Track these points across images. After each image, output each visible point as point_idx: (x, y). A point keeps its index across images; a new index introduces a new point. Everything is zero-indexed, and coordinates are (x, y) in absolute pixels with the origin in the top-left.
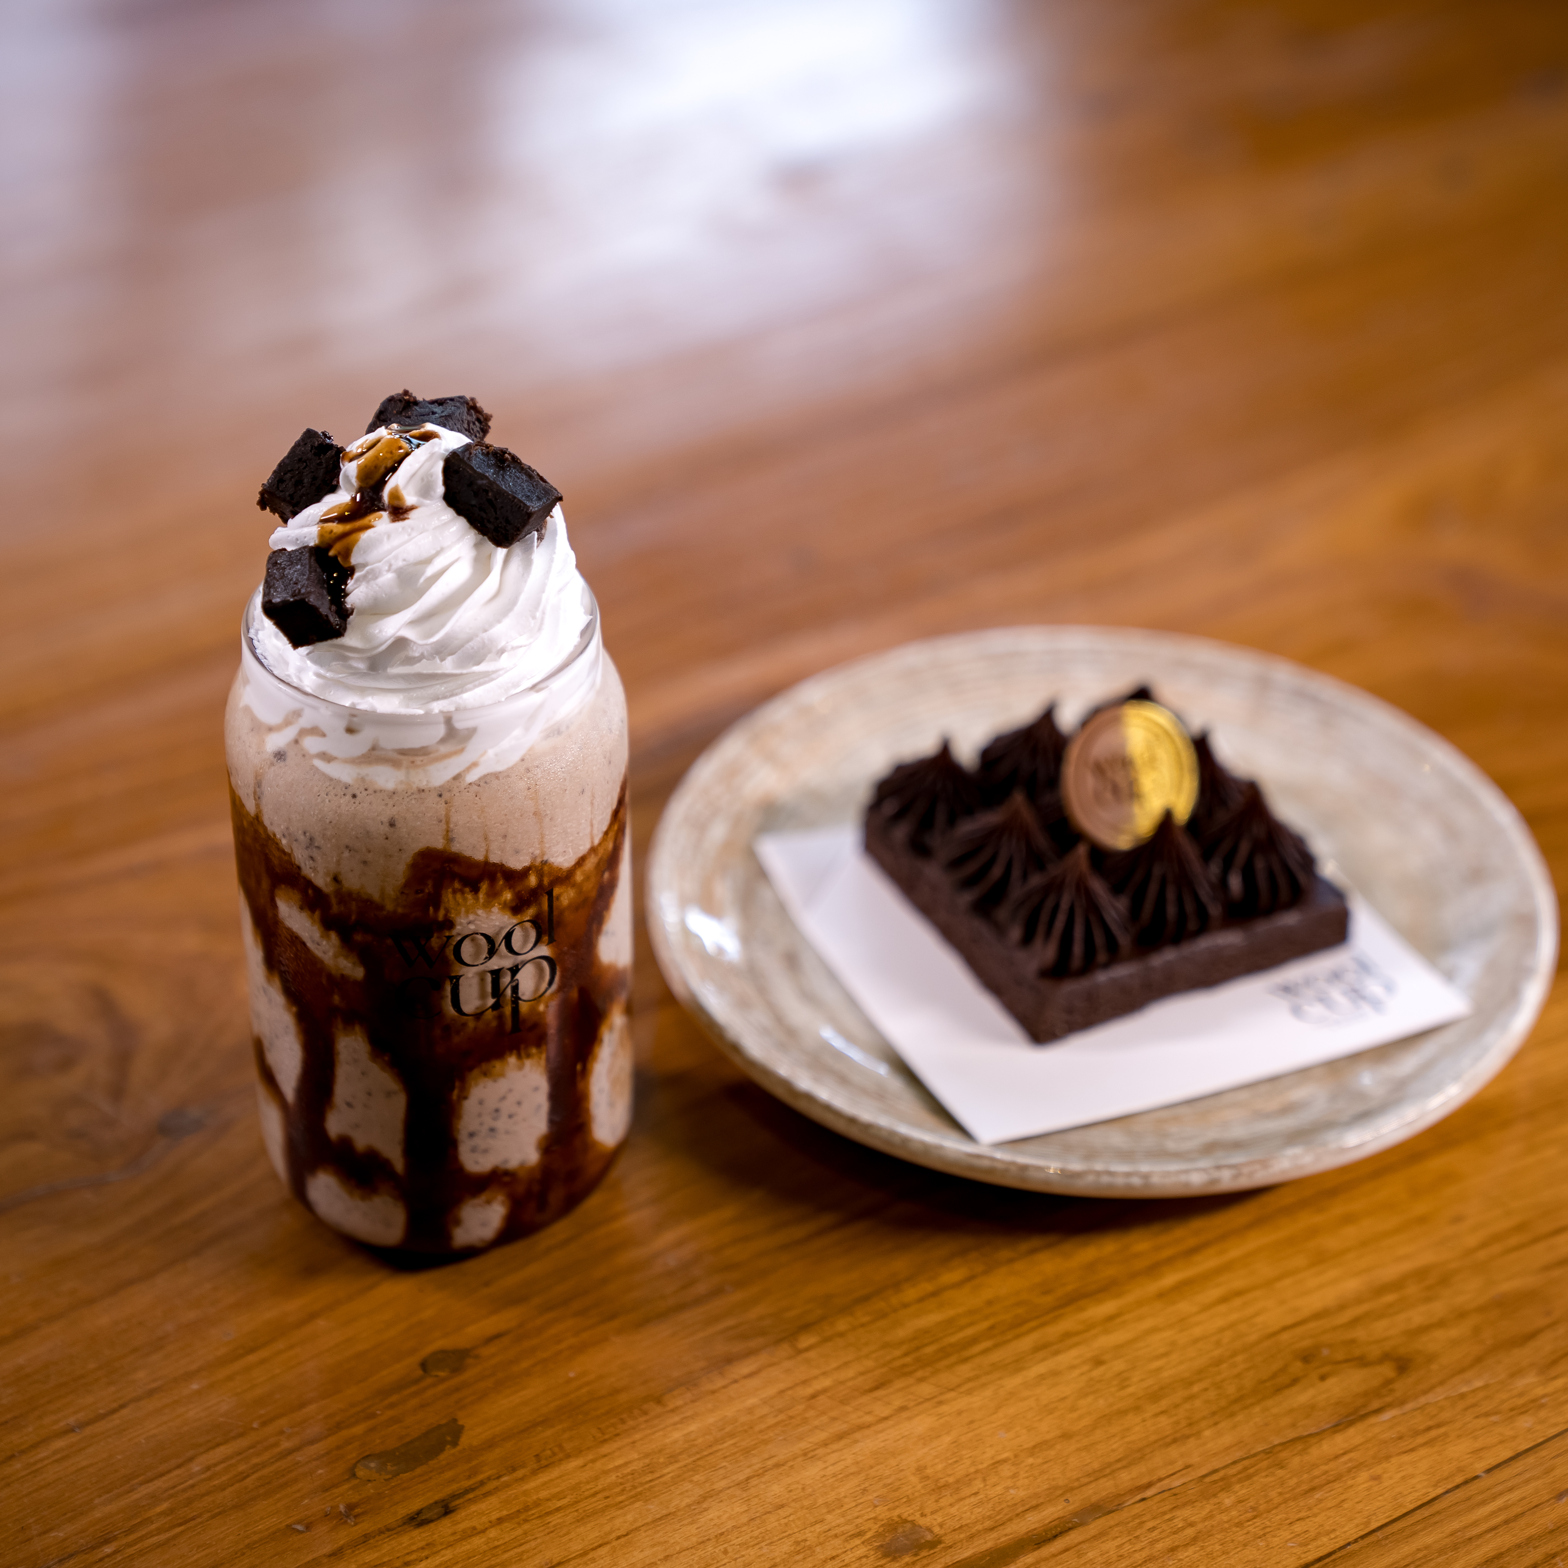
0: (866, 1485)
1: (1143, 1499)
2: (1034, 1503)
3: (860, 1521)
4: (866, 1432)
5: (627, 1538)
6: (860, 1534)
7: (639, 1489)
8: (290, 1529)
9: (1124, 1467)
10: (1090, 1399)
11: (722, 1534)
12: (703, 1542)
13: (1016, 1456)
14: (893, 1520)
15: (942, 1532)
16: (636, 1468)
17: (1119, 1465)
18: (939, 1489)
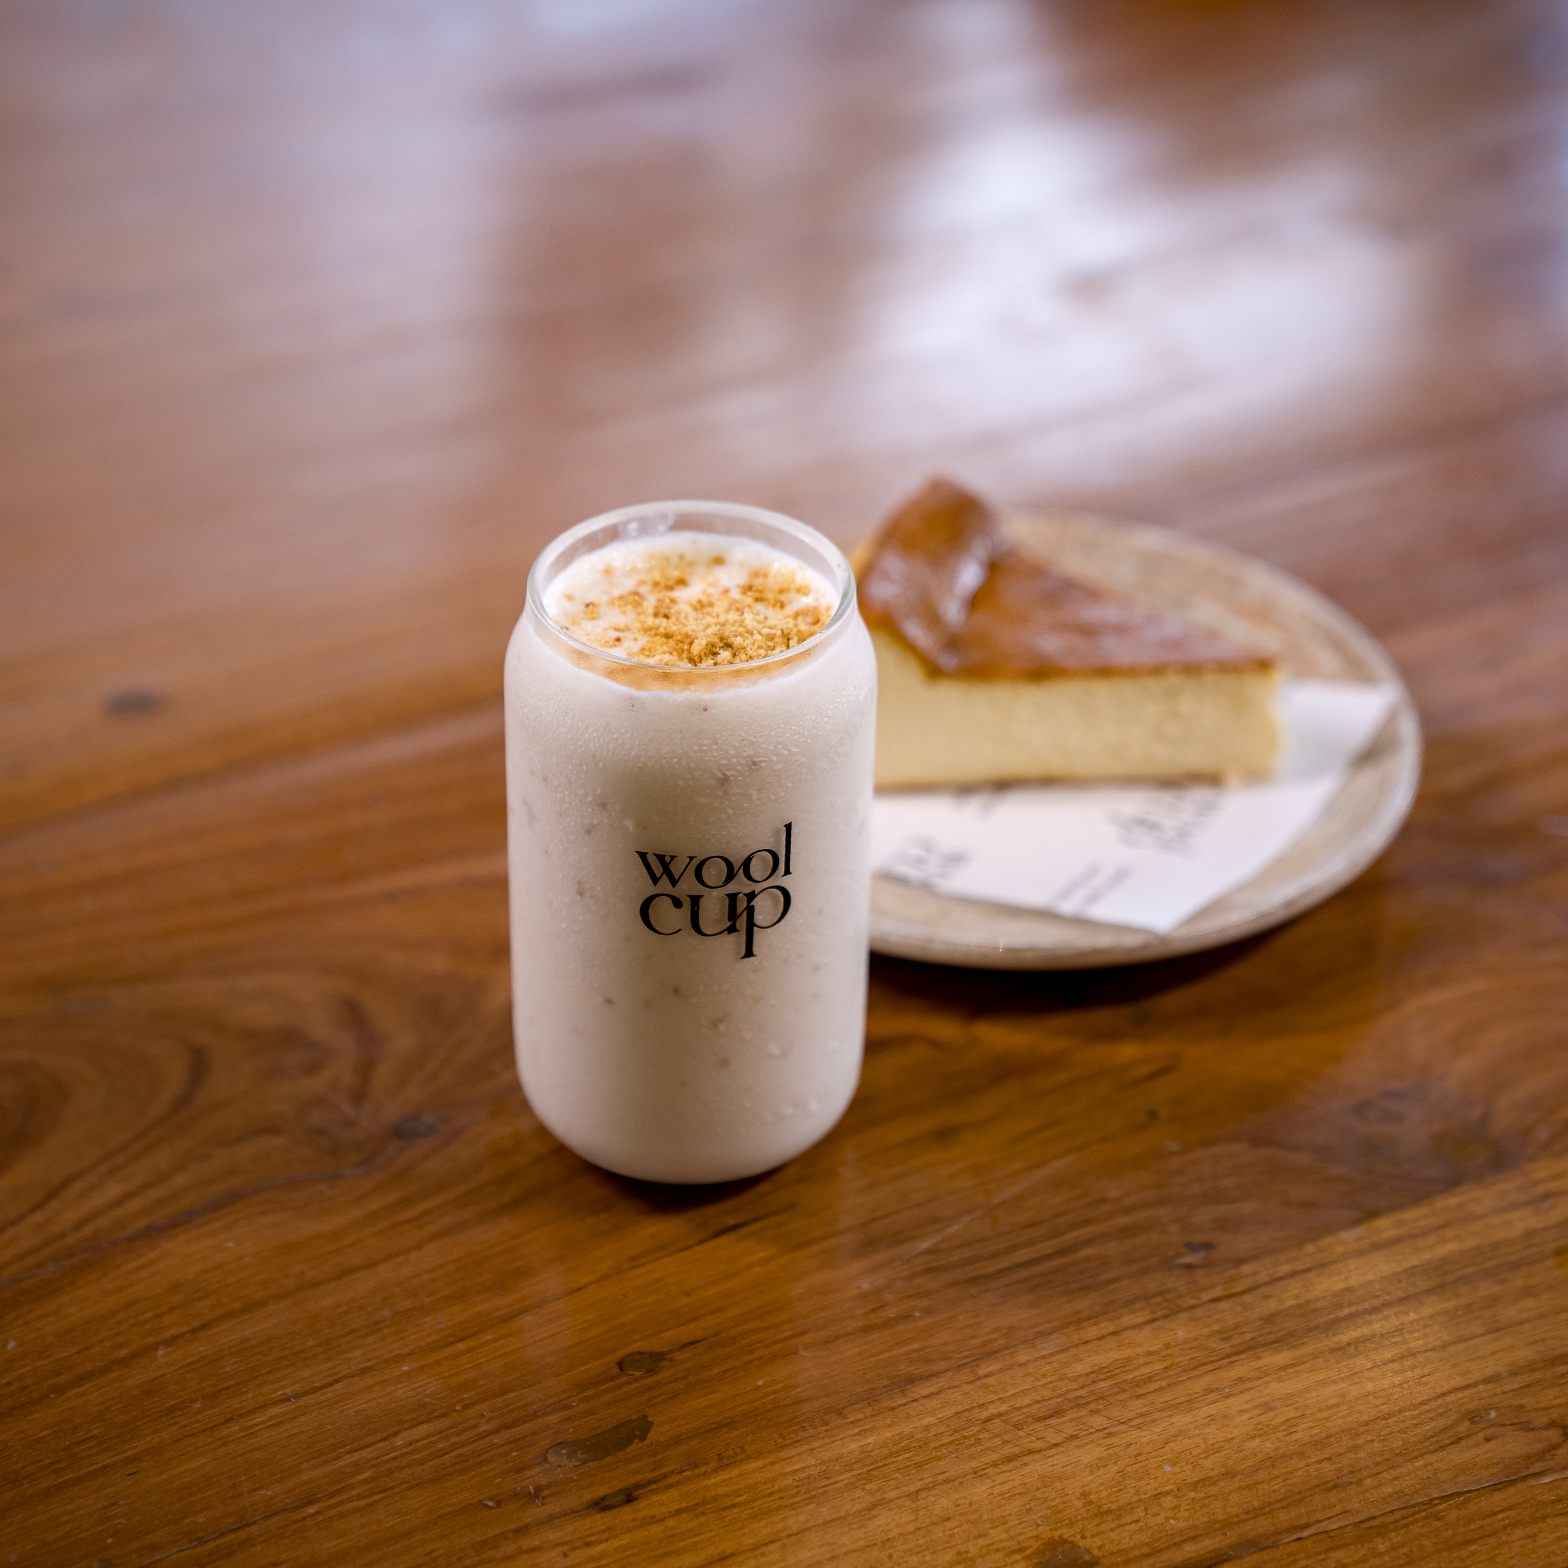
0: (1032, 1505)
1: (1299, 1539)
2: (1192, 1534)
3: (1022, 1538)
4: (1037, 1456)
5: (797, 1537)
6: (1020, 1550)
7: (813, 1493)
8: (481, 1505)
9: (1283, 1507)
10: (1257, 1441)
11: (888, 1540)
12: (869, 1546)
13: (1179, 1489)
14: (1053, 1540)
15: (1101, 1554)
16: (813, 1473)
17: (1278, 1505)
18: (1101, 1514)
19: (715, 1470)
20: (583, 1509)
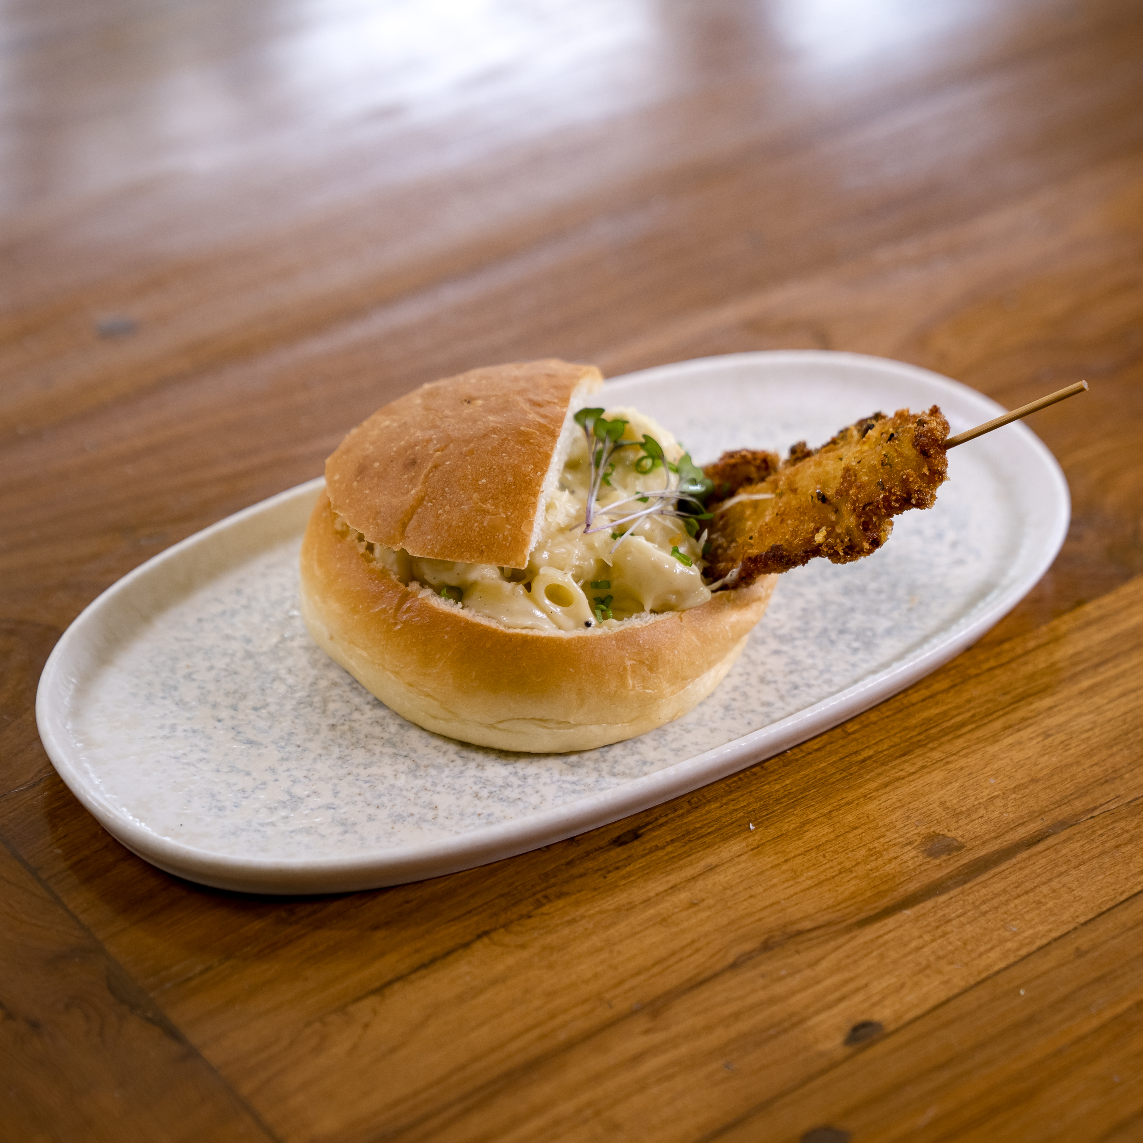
19: (689, 812)
20: (607, 846)
